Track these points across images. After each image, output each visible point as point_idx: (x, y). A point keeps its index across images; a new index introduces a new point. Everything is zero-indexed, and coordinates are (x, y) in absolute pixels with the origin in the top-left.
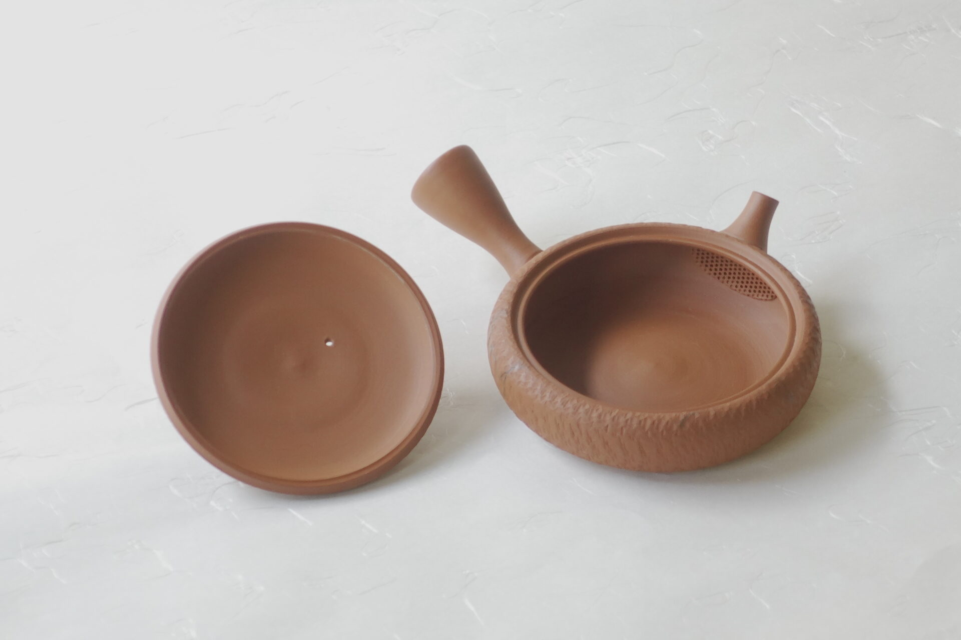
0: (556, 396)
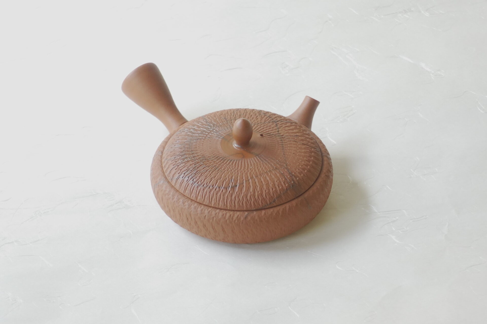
0: (180, 198)
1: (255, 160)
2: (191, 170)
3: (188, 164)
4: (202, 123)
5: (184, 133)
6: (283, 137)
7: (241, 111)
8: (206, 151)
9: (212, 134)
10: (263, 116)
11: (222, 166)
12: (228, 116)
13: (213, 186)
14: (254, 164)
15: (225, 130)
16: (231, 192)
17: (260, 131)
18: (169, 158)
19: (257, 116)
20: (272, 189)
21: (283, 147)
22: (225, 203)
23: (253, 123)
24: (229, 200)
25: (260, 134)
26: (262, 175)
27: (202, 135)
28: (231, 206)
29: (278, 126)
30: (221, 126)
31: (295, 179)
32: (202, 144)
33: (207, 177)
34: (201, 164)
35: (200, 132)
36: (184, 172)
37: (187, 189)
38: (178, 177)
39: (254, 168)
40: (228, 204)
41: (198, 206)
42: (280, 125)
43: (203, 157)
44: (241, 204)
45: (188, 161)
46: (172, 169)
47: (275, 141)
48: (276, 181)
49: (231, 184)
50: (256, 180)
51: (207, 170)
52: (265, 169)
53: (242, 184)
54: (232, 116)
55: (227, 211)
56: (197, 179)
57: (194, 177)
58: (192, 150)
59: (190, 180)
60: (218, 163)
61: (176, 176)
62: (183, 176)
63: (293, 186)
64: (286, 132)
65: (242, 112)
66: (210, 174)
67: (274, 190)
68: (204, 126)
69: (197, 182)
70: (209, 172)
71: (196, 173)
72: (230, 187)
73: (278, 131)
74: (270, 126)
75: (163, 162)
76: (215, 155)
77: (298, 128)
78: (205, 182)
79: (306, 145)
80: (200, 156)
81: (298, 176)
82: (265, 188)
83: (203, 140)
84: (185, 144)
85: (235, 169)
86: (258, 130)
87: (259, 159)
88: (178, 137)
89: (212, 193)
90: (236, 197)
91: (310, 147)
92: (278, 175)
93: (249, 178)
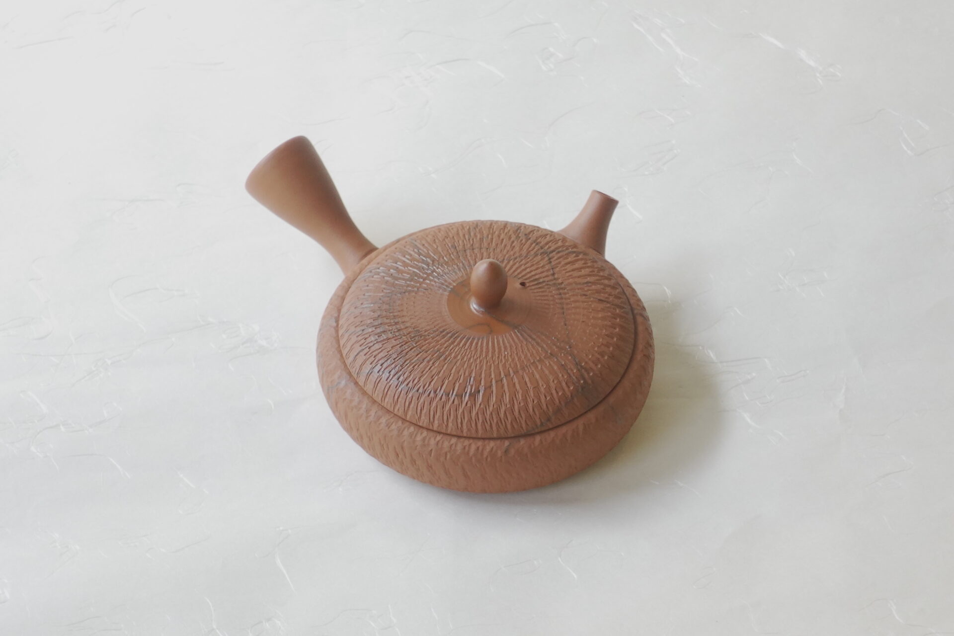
0: (381, 417)
1: (513, 339)
2: (395, 357)
3: (389, 346)
4: (411, 255)
5: (378, 276)
6: (563, 286)
7: (483, 229)
8: (420, 318)
9: (431, 280)
10: (524, 241)
11: (452, 351)
12: (458, 241)
13: (435, 392)
14: (511, 346)
15: (456, 273)
16: (468, 405)
17: (520, 276)
18: (352, 329)
19: (513, 242)
20: (546, 397)
21: (563, 308)
22: (460, 425)
23: (507, 256)
24: (466, 419)
25: (520, 281)
26: (526, 368)
27: (412, 283)
28: (469, 430)
29: (553, 263)
30: (446, 263)
31: (586, 375)
32: (413, 304)
33: (424, 372)
34: (412, 347)
35: (407, 276)
36: (381, 362)
37: (388, 396)
38: (371, 372)
39: (511, 356)
40: (465, 427)
41: (415, 432)
42: (557, 259)
43: (415, 331)
44: (488, 428)
45: (388, 339)
46: (358, 354)
47: (547, 296)
48: (552, 380)
49: (469, 387)
50: (516, 380)
51: (423, 360)
52: (531, 355)
53: (488, 387)
54: (466, 241)
55: (471, 441)
56: (406, 376)
57: (401, 373)
58: (394, 316)
59: (392, 378)
60: (444, 344)
61: (367, 368)
62: (380, 370)
63: (583, 388)
64: (568, 274)
65: (484, 232)
66: (428, 368)
67: (548, 398)
68: (415, 262)
69: (406, 383)
70: (428, 362)
71: (404, 363)
72: (468, 394)
73: (553, 274)
74: (538, 262)
75: (340, 336)
76: (437, 327)
77: (589, 265)
78: (421, 383)
79: (605, 301)
80: (410, 330)
81: (591, 368)
82: (532, 395)
83: (414, 294)
84: (381, 302)
85: (475, 357)
86: (516, 273)
87: (519, 335)
88: (368, 286)
89: (434, 404)
90: (479, 413)
91: (613, 306)
92: (555, 368)
93: (503, 375)
